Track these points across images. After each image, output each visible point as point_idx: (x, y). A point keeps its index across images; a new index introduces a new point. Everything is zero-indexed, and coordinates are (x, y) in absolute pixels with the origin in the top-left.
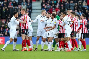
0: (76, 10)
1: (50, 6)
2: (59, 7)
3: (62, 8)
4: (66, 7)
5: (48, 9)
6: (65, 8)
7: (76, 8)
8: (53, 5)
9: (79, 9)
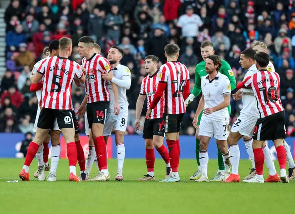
0: (126, 40)
1: (36, 23)
2: (67, 26)
3: (80, 32)
4: (92, 28)
5: (27, 36)
6: (89, 31)
7: (127, 31)
8: (48, 22)
9: (135, 36)
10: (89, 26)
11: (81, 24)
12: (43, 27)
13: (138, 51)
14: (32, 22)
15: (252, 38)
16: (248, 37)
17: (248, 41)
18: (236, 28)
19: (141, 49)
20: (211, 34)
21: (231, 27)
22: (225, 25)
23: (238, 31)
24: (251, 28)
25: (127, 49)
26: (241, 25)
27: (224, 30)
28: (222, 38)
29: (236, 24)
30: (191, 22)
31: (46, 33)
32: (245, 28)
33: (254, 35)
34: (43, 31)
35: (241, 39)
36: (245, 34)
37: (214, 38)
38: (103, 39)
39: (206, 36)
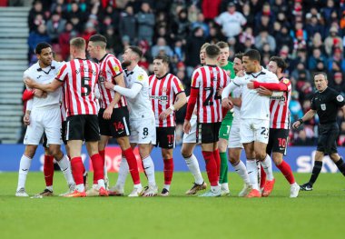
0: (161, 40)
2: (96, 26)
3: (110, 32)
4: (124, 28)
5: (52, 36)
6: (121, 32)
7: (162, 31)
8: (75, 21)
9: (172, 36)
10: (120, 26)
11: (112, 23)
12: (69, 27)
13: (175, 52)
14: (59, 22)
15: (300, 38)
16: (296, 36)
17: (296, 41)
18: (282, 27)
19: (178, 50)
20: (255, 34)
21: (277, 26)
22: (271, 24)
23: (284, 30)
24: (299, 26)
25: (163, 51)
26: (288, 24)
27: (269, 29)
28: (267, 38)
29: (282, 22)
30: (233, 21)
31: (73, 33)
32: (292, 28)
33: (302, 35)
34: (69, 32)
35: (288, 39)
36: (292, 34)
37: (257, 38)
38: (136, 40)
39: (250, 36)
